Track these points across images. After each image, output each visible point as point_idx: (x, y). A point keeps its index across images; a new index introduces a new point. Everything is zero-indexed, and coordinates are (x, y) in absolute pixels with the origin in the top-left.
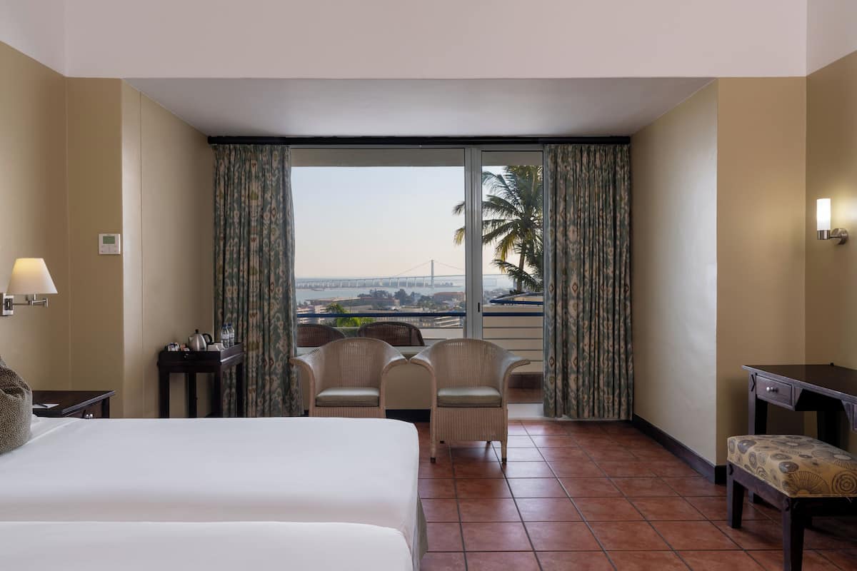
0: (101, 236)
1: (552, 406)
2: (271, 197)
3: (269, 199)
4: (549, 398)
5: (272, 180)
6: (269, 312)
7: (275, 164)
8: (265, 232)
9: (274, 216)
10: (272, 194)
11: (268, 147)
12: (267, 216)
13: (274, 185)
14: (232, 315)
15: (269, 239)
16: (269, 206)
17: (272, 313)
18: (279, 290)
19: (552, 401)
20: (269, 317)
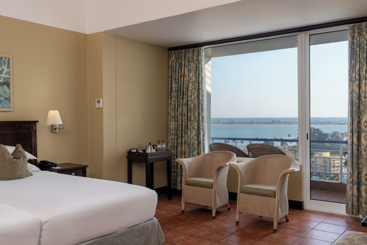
0: (96, 100)
1: (350, 206)
2: (192, 76)
3: (192, 77)
4: (349, 201)
5: (193, 66)
6: (190, 136)
7: (195, 58)
8: (189, 94)
9: (194, 85)
10: (193, 74)
11: (191, 49)
12: (190, 85)
13: (194, 69)
14: (175, 137)
15: (191, 97)
16: (192, 80)
17: (192, 136)
18: (196, 124)
19: (350, 203)
20: (190, 138)
